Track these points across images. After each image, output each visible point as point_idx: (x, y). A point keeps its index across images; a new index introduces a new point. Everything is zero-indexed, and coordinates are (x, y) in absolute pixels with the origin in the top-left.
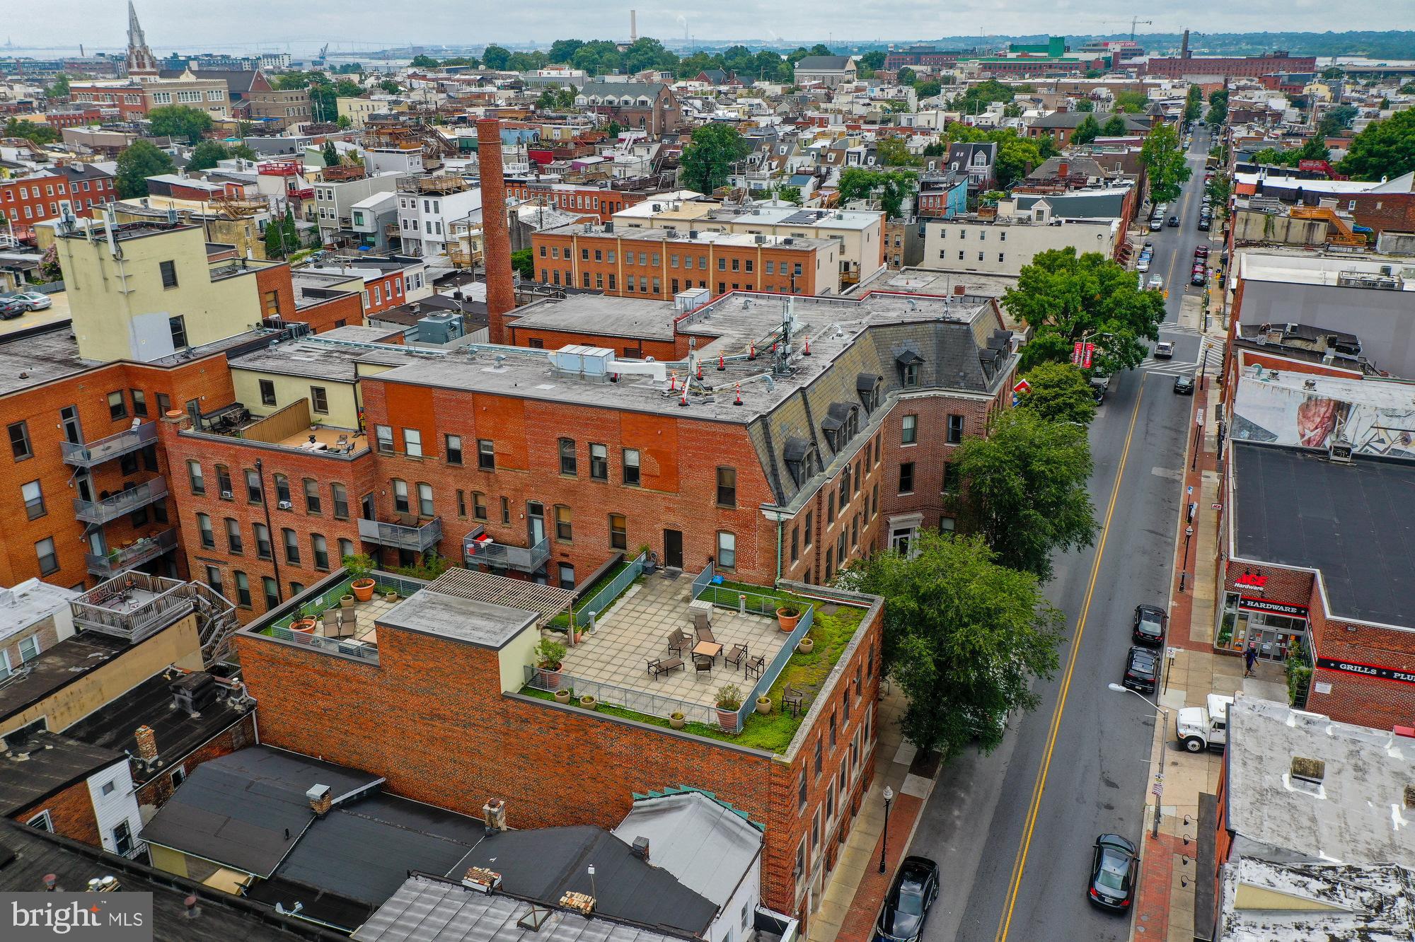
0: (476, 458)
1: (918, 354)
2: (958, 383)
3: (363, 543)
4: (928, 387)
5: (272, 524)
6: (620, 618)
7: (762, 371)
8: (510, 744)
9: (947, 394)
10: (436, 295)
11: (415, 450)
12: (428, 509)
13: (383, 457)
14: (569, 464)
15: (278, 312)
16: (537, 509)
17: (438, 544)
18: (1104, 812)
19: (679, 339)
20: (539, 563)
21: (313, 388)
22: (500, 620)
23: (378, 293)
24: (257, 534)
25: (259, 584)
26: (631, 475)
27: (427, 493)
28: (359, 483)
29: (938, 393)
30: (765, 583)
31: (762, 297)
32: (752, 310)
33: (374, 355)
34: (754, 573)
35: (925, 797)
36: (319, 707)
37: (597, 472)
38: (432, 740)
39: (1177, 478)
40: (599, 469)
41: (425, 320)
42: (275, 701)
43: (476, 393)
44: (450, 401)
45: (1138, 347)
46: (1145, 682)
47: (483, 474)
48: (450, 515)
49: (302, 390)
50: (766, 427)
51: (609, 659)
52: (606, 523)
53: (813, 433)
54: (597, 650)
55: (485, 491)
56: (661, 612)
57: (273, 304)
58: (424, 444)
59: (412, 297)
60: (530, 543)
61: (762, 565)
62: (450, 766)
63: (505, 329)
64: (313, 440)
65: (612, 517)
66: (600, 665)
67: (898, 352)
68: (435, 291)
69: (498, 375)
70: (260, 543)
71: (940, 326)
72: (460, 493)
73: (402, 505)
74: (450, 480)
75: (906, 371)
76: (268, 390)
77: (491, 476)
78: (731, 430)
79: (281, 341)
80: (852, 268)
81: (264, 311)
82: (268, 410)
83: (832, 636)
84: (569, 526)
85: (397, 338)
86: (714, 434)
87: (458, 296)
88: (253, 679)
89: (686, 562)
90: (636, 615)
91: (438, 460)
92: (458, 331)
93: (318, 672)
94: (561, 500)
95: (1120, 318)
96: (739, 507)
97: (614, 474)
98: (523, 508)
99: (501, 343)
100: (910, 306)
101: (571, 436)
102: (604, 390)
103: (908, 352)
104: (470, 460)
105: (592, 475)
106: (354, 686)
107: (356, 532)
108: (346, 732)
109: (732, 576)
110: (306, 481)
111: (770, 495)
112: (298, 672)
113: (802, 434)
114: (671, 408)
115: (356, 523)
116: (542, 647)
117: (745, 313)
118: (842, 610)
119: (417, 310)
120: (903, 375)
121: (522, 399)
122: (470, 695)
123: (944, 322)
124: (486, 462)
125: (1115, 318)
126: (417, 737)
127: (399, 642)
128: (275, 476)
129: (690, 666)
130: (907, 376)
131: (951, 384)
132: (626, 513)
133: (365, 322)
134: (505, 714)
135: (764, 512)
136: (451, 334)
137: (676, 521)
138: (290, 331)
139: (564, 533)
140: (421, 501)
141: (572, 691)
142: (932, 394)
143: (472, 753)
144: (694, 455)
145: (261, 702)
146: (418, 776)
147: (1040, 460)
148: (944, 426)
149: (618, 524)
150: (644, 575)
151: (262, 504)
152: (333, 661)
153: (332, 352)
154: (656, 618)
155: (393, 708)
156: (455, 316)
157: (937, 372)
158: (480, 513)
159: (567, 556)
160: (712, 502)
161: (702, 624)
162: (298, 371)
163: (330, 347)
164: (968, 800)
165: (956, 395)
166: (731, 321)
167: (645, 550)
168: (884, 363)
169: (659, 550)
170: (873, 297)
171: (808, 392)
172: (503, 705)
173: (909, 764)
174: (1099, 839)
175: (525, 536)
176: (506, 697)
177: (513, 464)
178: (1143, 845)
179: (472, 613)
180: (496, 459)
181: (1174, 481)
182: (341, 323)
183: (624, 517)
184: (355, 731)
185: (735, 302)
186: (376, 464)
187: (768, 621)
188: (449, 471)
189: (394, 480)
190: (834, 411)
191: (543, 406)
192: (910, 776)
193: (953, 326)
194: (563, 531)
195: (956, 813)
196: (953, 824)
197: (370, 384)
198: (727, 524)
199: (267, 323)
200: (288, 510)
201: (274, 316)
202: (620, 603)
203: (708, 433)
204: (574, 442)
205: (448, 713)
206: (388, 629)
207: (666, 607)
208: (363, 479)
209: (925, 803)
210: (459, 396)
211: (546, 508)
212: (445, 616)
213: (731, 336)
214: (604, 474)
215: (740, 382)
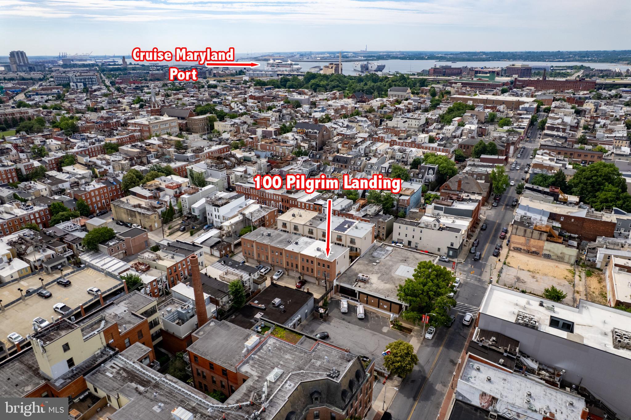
1: (320, 391)
2: (333, 404)
4: (323, 403)
19: (238, 373)
21: (107, 395)
32: (271, 353)
41: (180, 310)
67: (312, 391)
69: (155, 415)
71: (329, 380)
76: (95, 389)
80: (358, 250)
81: (107, 341)
103: (315, 391)
117: (267, 355)
120: (312, 400)
142: (324, 407)
148: (330, 415)
153: (121, 369)
157: (327, 398)
162: (104, 386)
166: (259, 362)
168: (306, 395)
193: (333, 382)
201: (111, 341)
213: (253, 378)
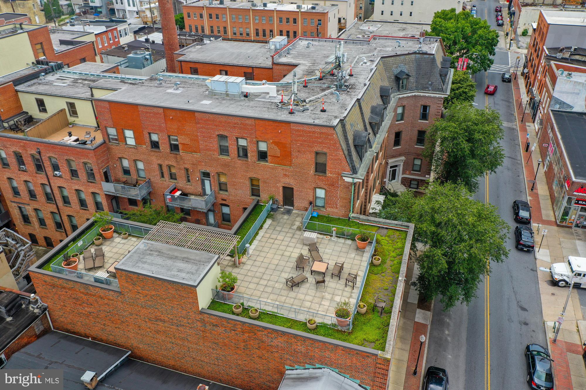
0: (168, 146)
1: (406, 72)
2: (428, 88)
3: (106, 195)
4: (411, 90)
5: (52, 184)
6: (263, 244)
7: (329, 88)
8: (206, 336)
9: (422, 94)
10: (136, 40)
11: (131, 142)
12: (142, 174)
13: (113, 145)
14: (224, 151)
15: (45, 55)
16: (206, 175)
17: (150, 193)
18: (524, 326)
19: (275, 67)
20: (209, 206)
21: (67, 103)
22: (195, 262)
23: (105, 39)
24: (44, 189)
25: (49, 216)
26: (263, 156)
27: (141, 165)
28: (99, 162)
29: (417, 94)
30: (343, 216)
31: (316, 40)
32: (312, 49)
33: (101, 82)
34: (336, 212)
35: (429, 323)
36: (86, 311)
37: (241, 154)
38: (158, 332)
39: (514, 127)
40: (244, 153)
41: (131, 55)
42: (59, 307)
43: (165, 109)
44: (150, 113)
45: (489, 60)
46: (529, 246)
47: (173, 155)
48: (156, 178)
49: (62, 104)
50: (344, 126)
51: (261, 275)
52: (248, 183)
53: (365, 126)
54: (254, 269)
55: (175, 164)
56: (286, 239)
57: (41, 51)
58: (136, 138)
59: (125, 40)
60: (204, 194)
61: (341, 206)
62: (169, 345)
63: (175, 62)
64: (70, 135)
65: (252, 180)
66: (255, 280)
67: (396, 71)
68: (135, 37)
69: (176, 95)
70: (47, 194)
71: (418, 56)
72: (160, 166)
73: (127, 172)
74: (154, 158)
75: (401, 82)
76: (41, 104)
77: (178, 156)
78: (324, 130)
79: (46, 74)
80: (343, 21)
81: (36, 55)
82: (43, 116)
83: (389, 251)
84: (226, 184)
85: (115, 70)
86: (314, 132)
87: (147, 40)
88: (43, 294)
89: (296, 204)
90: (272, 241)
91: (146, 147)
92: (149, 62)
93: (83, 293)
94: (220, 170)
95: (481, 45)
96: (328, 174)
97: (252, 156)
98: (198, 174)
99: (174, 71)
100: (398, 44)
101: (225, 133)
102: (242, 103)
103: (401, 72)
104: (164, 147)
105: (239, 156)
106: (106, 301)
107: (101, 189)
108: (104, 325)
109: (323, 212)
110: (68, 161)
111: (348, 168)
112: (70, 292)
113: (360, 127)
114: (283, 116)
115: (101, 184)
116: (222, 277)
117: (308, 50)
118: (390, 232)
119: (126, 49)
120: (399, 84)
121: (193, 112)
122: (179, 310)
123: (419, 53)
124: (175, 148)
125: (479, 45)
126: (148, 330)
127: (132, 280)
128: (50, 158)
129: (311, 279)
130: (401, 85)
131: (424, 88)
132: (260, 177)
133: (98, 58)
134: (203, 321)
135: (344, 178)
136: (145, 63)
137: (290, 182)
138: (52, 67)
139: (223, 187)
140: (138, 170)
141: (242, 304)
142: (414, 94)
143: (183, 339)
144: (301, 145)
145: (51, 307)
146: (150, 348)
147: (479, 132)
148: (419, 111)
149: (255, 183)
150: (272, 214)
151: (44, 173)
152: (91, 288)
153: (77, 79)
154: (284, 243)
155: (131, 314)
156: (147, 53)
157: (416, 82)
158: (173, 177)
159: (225, 200)
160: (312, 171)
161: (313, 247)
162: (57, 92)
163: (76, 77)
164: (452, 324)
165: (427, 95)
166: (301, 55)
167: (272, 198)
168: (389, 78)
169: (280, 198)
170: (375, 39)
171: (361, 101)
172: (200, 316)
173: (416, 302)
174: (528, 348)
175: (200, 190)
176: (202, 312)
177: (191, 149)
178: (549, 347)
179: (176, 258)
180: (180, 147)
181: (513, 129)
182: (83, 60)
183: (259, 180)
184: (109, 324)
185: (302, 44)
186: (109, 149)
187: (349, 242)
188: (153, 153)
189: (120, 158)
190: (373, 110)
191: (207, 116)
192: (418, 310)
193: (425, 56)
194: (222, 187)
195: (447, 332)
196: (446, 340)
197: (99, 103)
198: (320, 184)
199: (39, 62)
200: (60, 177)
201: (42, 58)
202: (261, 233)
203: (310, 132)
204: (227, 137)
205: (166, 319)
206: (124, 272)
207: (289, 235)
208: (102, 159)
209: (429, 327)
210: (155, 110)
211: (212, 174)
212: (159, 260)
213: (304, 65)
214: (246, 155)
215: (319, 96)
